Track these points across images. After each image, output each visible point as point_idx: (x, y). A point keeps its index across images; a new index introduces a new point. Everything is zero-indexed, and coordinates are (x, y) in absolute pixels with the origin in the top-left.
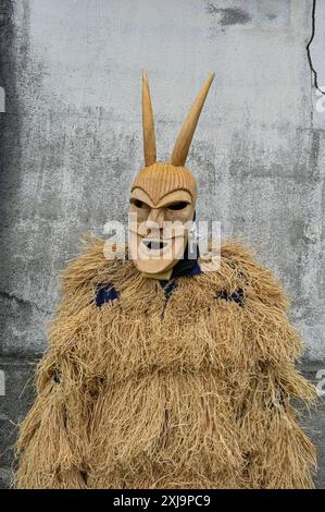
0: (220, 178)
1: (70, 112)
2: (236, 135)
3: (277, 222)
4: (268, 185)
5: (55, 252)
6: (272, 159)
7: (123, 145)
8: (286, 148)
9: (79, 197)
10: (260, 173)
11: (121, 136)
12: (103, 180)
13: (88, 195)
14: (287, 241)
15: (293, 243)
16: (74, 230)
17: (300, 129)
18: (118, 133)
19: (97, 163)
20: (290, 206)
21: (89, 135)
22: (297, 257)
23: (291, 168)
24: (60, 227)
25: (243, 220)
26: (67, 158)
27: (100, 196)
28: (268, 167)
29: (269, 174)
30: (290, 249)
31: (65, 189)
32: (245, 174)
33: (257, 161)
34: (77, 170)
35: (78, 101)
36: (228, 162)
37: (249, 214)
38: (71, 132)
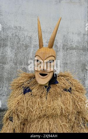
0: (59, 50)
1: (9, 28)
2: (64, 36)
3: (77, 64)
4: (74, 52)
5: (5, 75)
6: (76, 44)
7: (28, 39)
8: (80, 40)
9: (13, 57)
10: (72, 48)
11: (27, 36)
12: (21, 51)
13: (16, 56)
14: (80, 70)
15: (82, 71)
16: (11, 68)
17: (84, 34)
18: (26, 35)
19: (19, 45)
20: (81, 59)
21: (16, 36)
22: (83, 75)
23: (82, 47)
24: (7, 67)
25: (67, 64)
26: (9, 44)
27: (20, 56)
28: (74, 46)
29: (75, 49)
30: (82, 73)
31: (8, 54)
32: (67, 49)
33: (71, 45)
34: (12, 47)
35: (12, 24)
36: (62, 45)
37: (68, 62)
38: (10, 35)
